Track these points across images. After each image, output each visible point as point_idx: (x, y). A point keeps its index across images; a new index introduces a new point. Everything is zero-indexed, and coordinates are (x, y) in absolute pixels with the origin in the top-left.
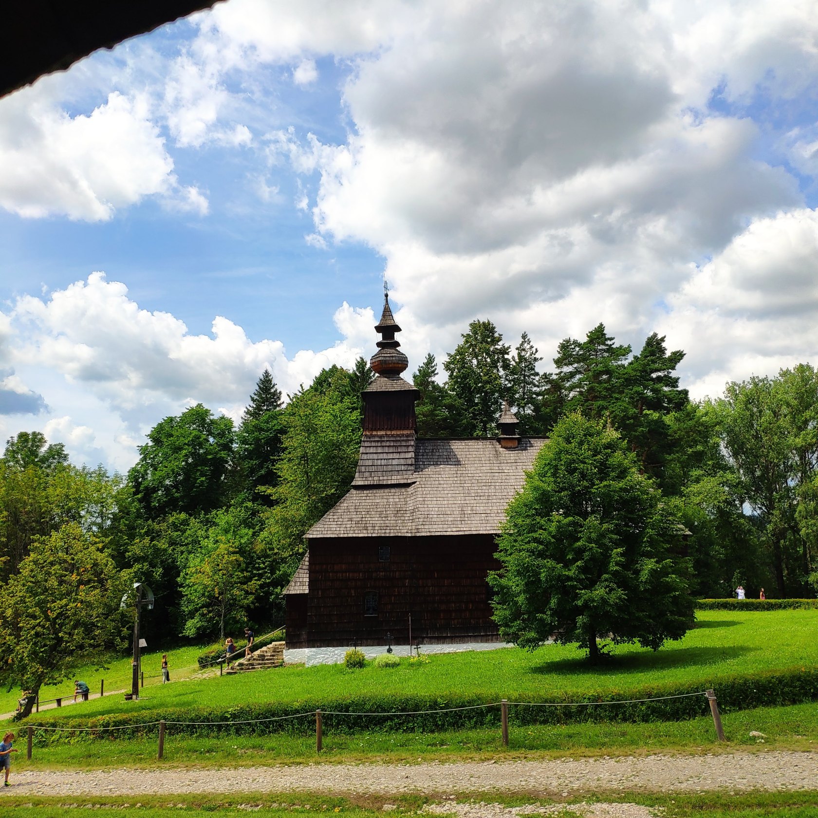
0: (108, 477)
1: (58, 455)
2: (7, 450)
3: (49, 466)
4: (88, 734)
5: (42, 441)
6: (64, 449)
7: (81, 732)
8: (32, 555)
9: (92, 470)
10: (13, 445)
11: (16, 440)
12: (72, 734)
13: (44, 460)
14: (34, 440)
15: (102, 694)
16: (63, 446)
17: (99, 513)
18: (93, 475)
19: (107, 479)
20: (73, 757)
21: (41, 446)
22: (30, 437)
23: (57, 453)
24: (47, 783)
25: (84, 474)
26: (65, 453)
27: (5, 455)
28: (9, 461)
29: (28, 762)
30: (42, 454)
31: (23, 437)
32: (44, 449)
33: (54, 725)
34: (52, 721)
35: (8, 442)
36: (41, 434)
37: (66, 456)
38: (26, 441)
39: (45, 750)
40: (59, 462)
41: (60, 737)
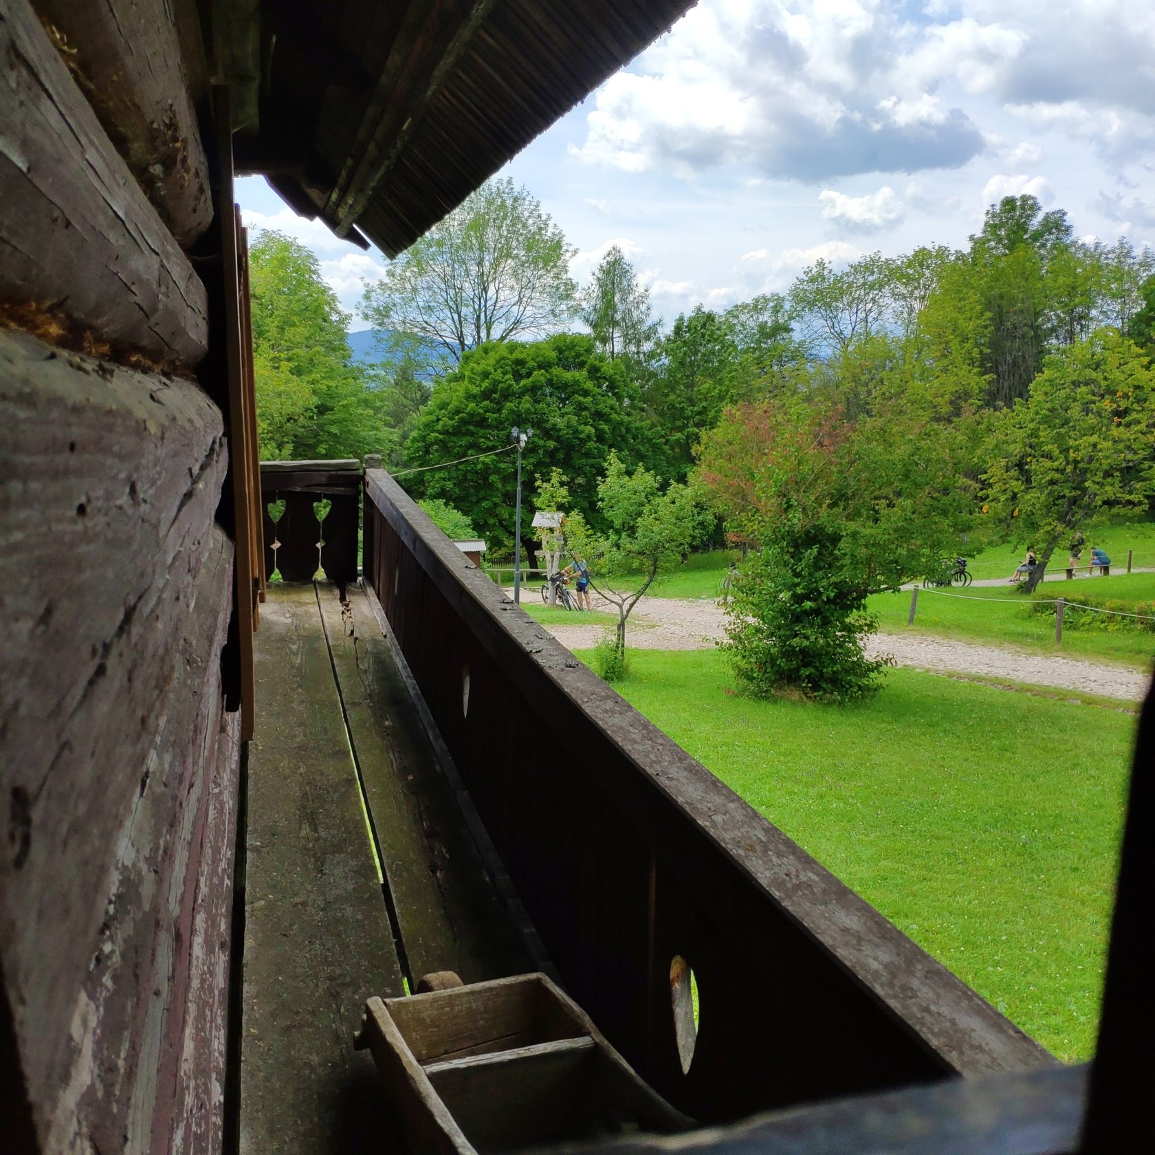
0: (1134, 258)
1: (1056, 228)
2: (986, 224)
3: (1044, 245)
4: (1134, 621)
5: (1035, 207)
6: (1065, 218)
7: (1124, 618)
8: (1046, 372)
9: (1109, 248)
10: (994, 216)
11: (998, 209)
12: (1111, 618)
13: (1036, 236)
14: (1023, 207)
15: (1129, 570)
16: (1064, 214)
17: (1118, 312)
18: (1109, 256)
19: (1132, 261)
20: (1117, 650)
21: (1033, 216)
22: (1018, 203)
23: (1056, 224)
24: (1093, 679)
25: (1095, 254)
26: (1067, 224)
27: (984, 232)
28: (989, 241)
29: (1057, 647)
30: (1035, 228)
31: (1009, 203)
32: (1036, 222)
33: (1084, 603)
34: (1082, 598)
35: (988, 213)
36: (1033, 198)
37: (1068, 229)
38: (1013, 209)
39: (1076, 634)
40: (1057, 239)
41: (1093, 620)
